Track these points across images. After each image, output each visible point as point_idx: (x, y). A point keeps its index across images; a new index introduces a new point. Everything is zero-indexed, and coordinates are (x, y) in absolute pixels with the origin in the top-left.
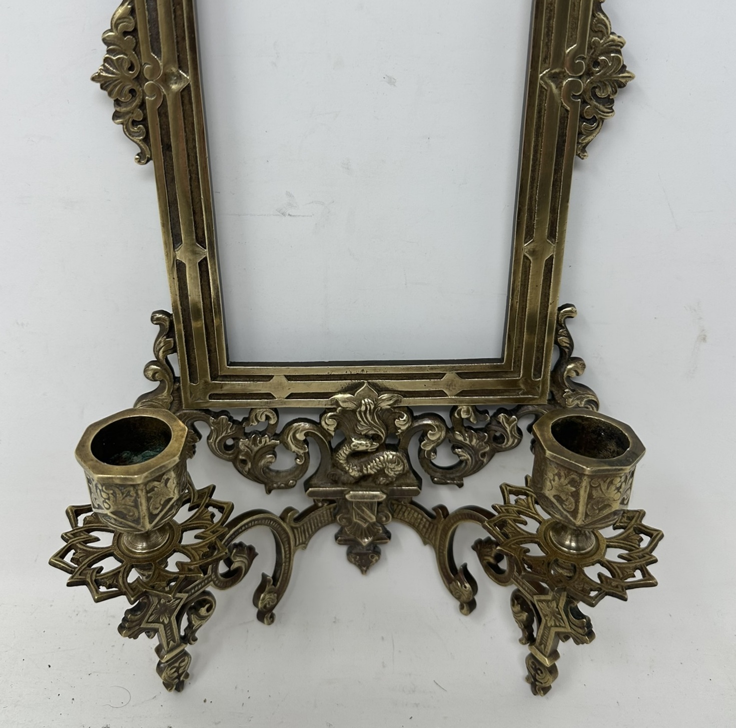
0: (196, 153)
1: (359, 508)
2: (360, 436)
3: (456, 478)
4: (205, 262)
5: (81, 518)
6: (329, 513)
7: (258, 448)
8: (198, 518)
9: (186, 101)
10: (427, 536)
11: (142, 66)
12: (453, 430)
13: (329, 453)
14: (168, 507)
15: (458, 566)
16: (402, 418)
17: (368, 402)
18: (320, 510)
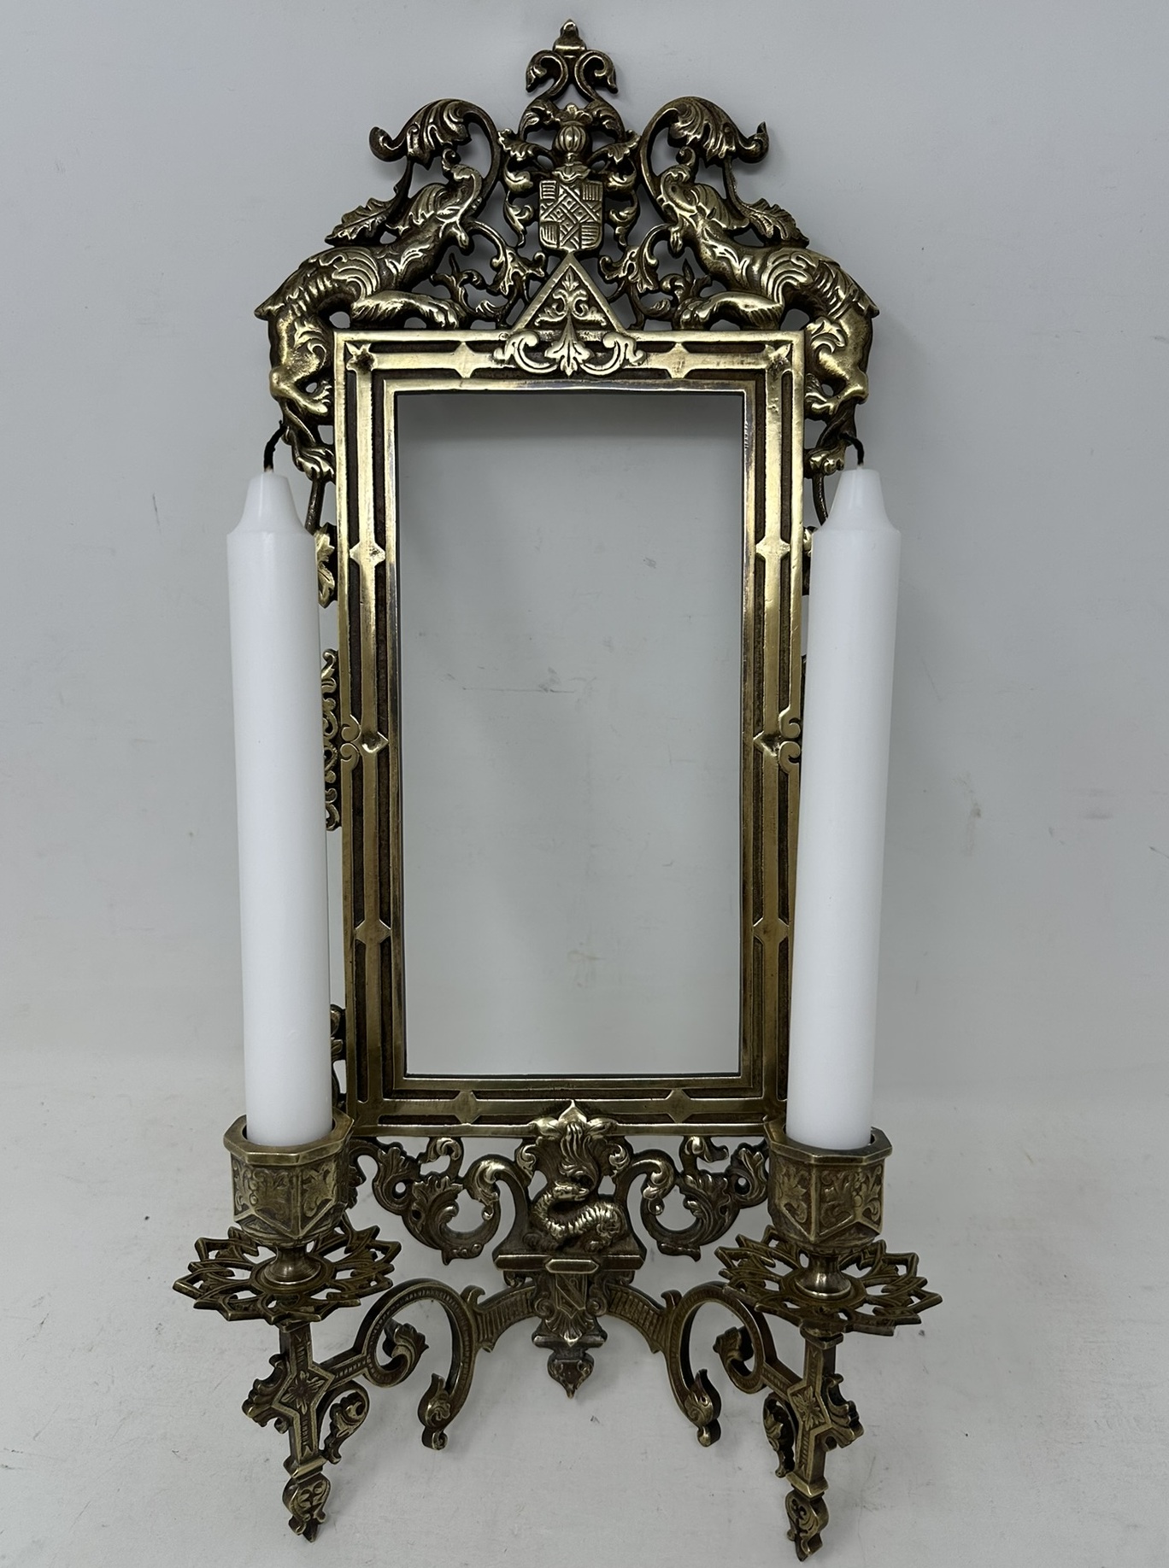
1: (565, 1288)
2: (565, 1179)
3: (690, 1245)
4: (387, 943)
5: (212, 1255)
6: (525, 1301)
7: (436, 1195)
8: (356, 1257)
9: (382, 764)
10: (655, 1338)
11: (340, 728)
12: (684, 1175)
13: (525, 1205)
14: (324, 1210)
15: (695, 1372)
16: (618, 1153)
17: (574, 1129)
18: (513, 1296)
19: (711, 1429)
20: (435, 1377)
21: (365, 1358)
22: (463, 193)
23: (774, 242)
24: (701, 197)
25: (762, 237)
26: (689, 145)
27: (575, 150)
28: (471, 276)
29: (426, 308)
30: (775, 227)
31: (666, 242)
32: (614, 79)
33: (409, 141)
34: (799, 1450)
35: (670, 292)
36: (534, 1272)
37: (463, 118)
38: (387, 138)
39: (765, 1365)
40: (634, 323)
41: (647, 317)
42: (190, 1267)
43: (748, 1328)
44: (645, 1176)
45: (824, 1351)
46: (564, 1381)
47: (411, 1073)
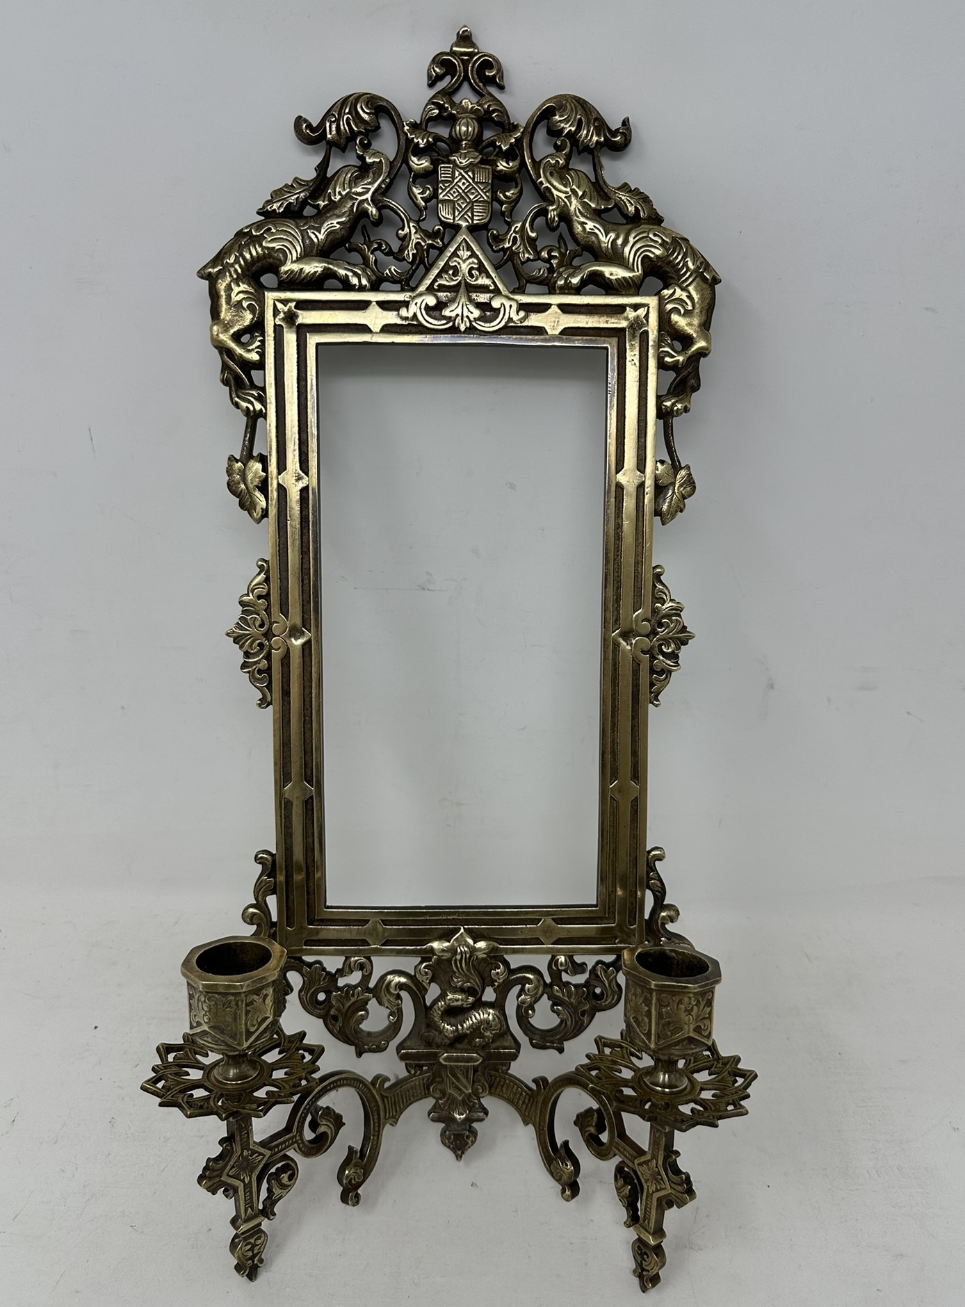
0: (311, 698)
1: (454, 1075)
2: (455, 990)
3: (555, 1041)
4: (310, 800)
5: (171, 1057)
6: (422, 1085)
7: (351, 1002)
8: (288, 1058)
10: (527, 1114)
11: (271, 624)
12: (551, 985)
13: (423, 1010)
14: (264, 1026)
15: (559, 1143)
16: (498, 969)
17: (463, 950)
18: (412, 1081)
19: (571, 1188)
20: (350, 1148)
21: (295, 1136)
22: (374, 174)
23: (634, 221)
24: (574, 181)
25: (625, 216)
26: (564, 136)
27: (469, 138)
28: (380, 245)
29: (342, 272)
30: (636, 207)
31: (545, 218)
32: (502, 78)
33: (328, 128)
34: (643, 1207)
35: (548, 261)
36: (430, 1064)
37: (374, 109)
38: (309, 126)
39: (617, 1139)
40: (517, 286)
41: (528, 282)
42: (153, 1069)
43: (602, 1109)
44: (520, 986)
45: (665, 1133)
46: (453, 1148)
47: (330, 905)
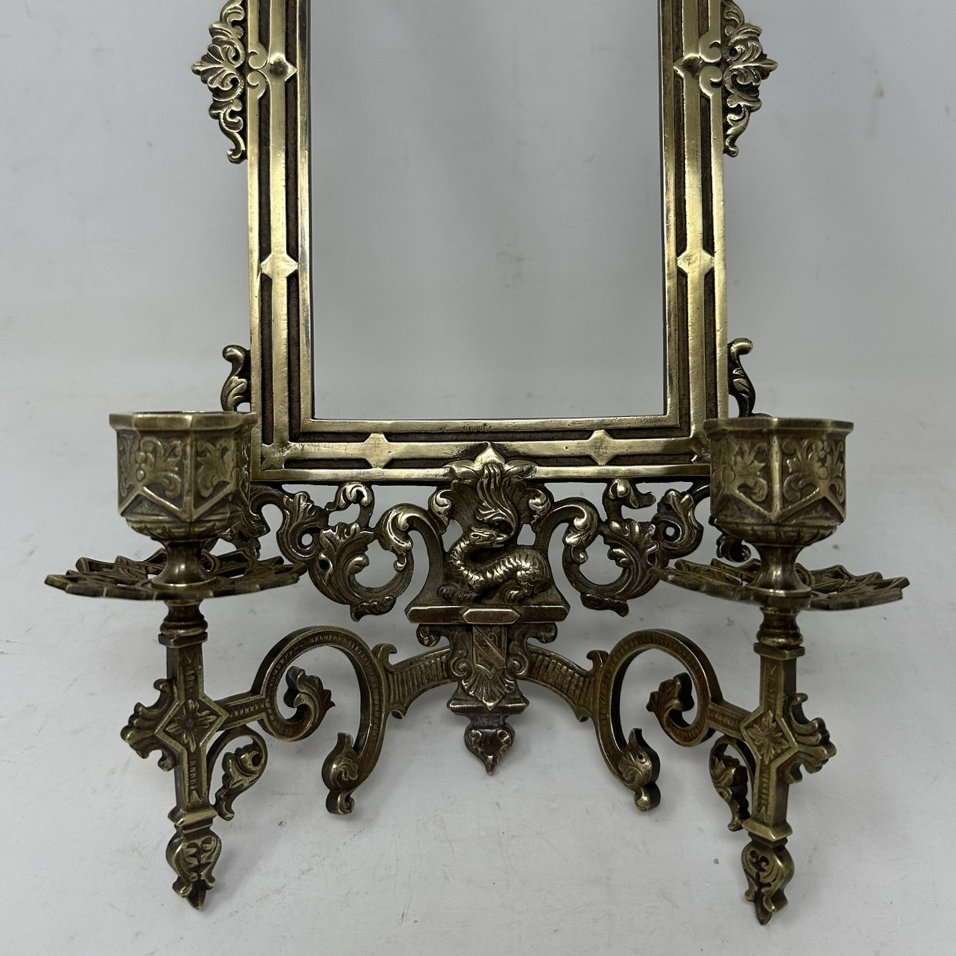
0: (296, 148)
2: (481, 524)
3: (617, 597)
7: (345, 541)
9: (290, 94)
10: (582, 702)
11: (247, 55)
12: (608, 522)
13: (439, 556)
14: (221, 495)
16: (537, 498)
17: (492, 471)
18: (427, 656)
19: (649, 792)
20: (342, 736)
21: (262, 701)
34: (755, 799)
36: (450, 625)
39: (710, 705)
43: (690, 671)
44: (568, 522)
45: (784, 663)
46: (482, 753)
